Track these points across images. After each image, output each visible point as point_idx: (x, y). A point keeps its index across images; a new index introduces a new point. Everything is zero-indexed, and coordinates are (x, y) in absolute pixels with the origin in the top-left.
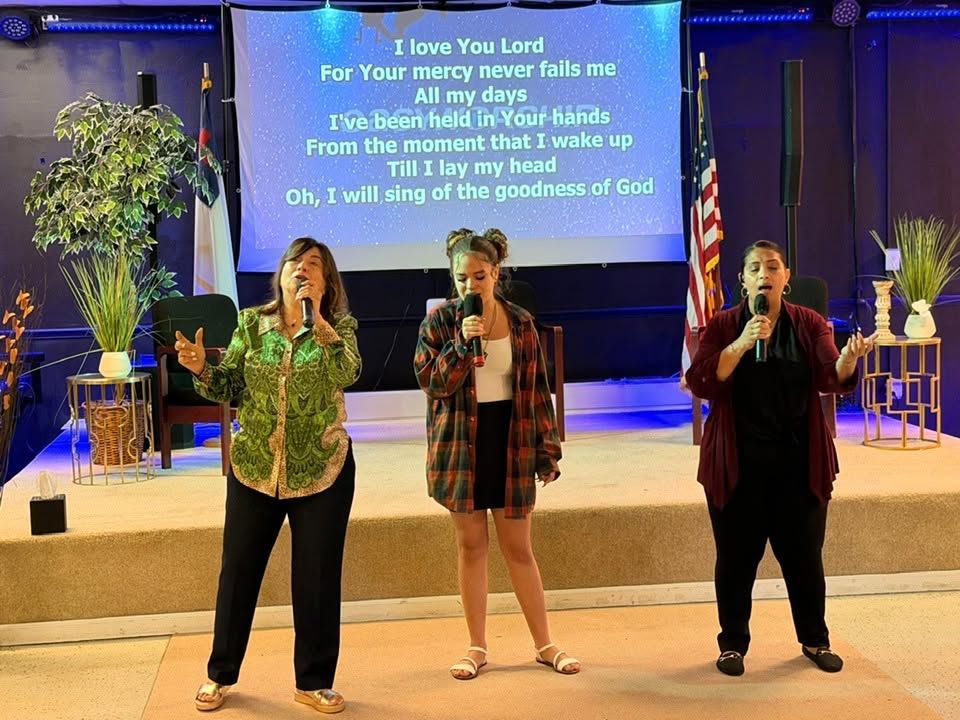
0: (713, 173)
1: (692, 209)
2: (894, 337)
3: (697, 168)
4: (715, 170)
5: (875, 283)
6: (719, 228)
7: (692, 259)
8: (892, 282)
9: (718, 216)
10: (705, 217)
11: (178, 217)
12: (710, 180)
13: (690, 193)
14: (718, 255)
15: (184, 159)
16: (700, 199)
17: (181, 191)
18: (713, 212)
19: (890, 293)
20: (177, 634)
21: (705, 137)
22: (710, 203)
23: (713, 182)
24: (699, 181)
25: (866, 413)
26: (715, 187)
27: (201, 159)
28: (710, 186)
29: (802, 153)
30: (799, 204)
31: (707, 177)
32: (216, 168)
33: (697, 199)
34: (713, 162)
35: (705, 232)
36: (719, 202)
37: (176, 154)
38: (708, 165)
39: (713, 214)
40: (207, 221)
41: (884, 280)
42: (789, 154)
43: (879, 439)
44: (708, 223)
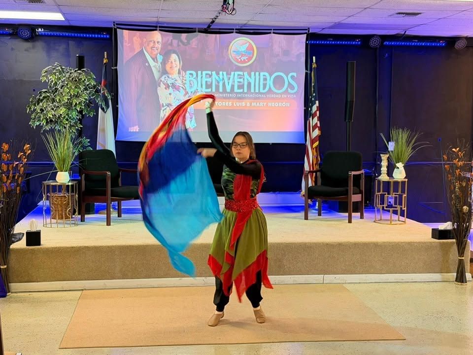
0: (317, 107)
1: (308, 121)
2: (388, 178)
3: (310, 105)
4: (318, 105)
5: (381, 155)
6: (319, 130)
7: (307, 142)
8: (388, 155)
9: (319, 125)
10: (313, 125)
11: (92, 116)
13: (307, 115)
14: (318, 141)
15: (95, 92)
17: (93, 105)
19: (387, 160)
20: (85, 290)
21: (314, 92)
22: (316, 119)
23: (317, 110)
24: (311, 110)
25: (376, 209)
26: (318, 113)
27: (102, 92)
28: (316, 112)
29: (354, 100)
30: (352, 121)
31: (314, 108)
32: (108, 96)
33: (310, 117)
34: (317, 102)
35: (313, 131)
36: (319, 119)
37: (92, 90)
38: (315, 103)
39: (317, 123)
40: (103, 118)
41: (385, 154)
42: (349, 100)
43: (381, 220)
44: (315, 127)
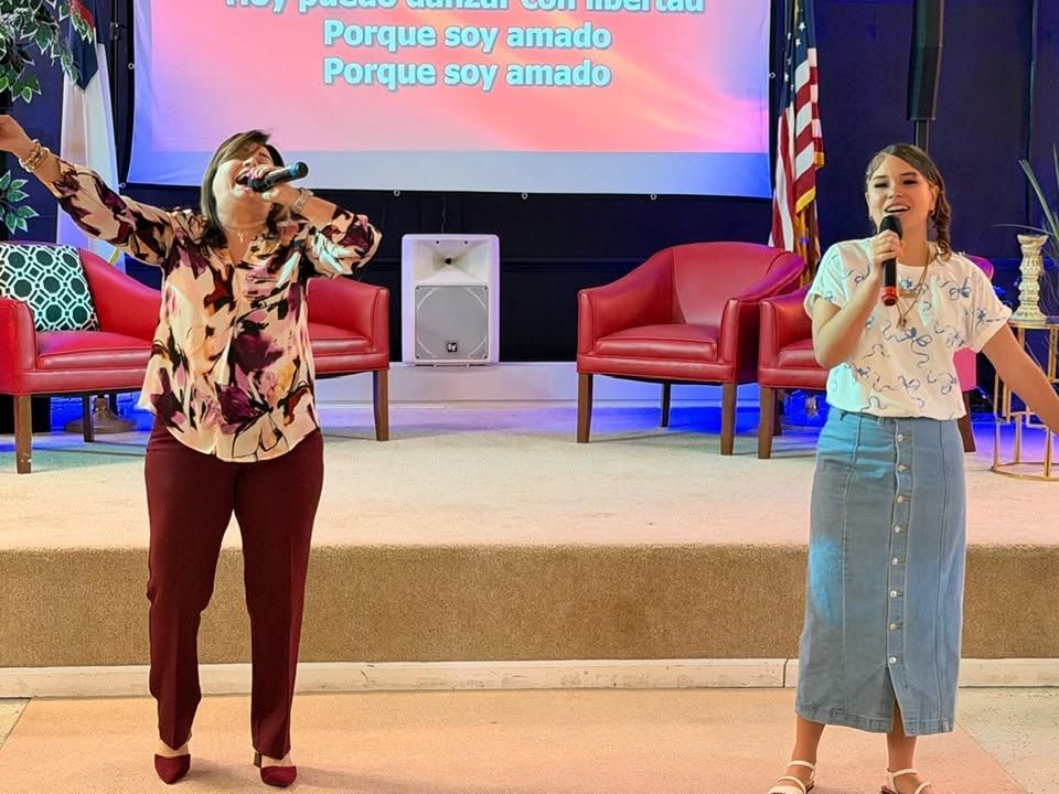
0: (812, 69)
1: (780, 119)
2: (1044, 317)
3: (790, 61)
4: (815, 64)
5: (1021, 238)
6: (818, 149)
7: (777, 192)
8: (1046, 237)
9: (817, 132)
10: (797, 135)
11: (28, 101)
12: (808, 79)
13: (780, 96)
14: (814, 189)
15: (37, 17)
16: (792, 104)
17: (33, 63)
18: (810, 125)
19: (1042, 253)
20: (36, 698)
21: (802, 16)
22: (806, 111)
23: (811, 82)
24: (792, 79)
25: (998, 424)
26: (814, 89)
27: (61, 18)
28: (806, 87)
29: (941, 45)
30: (934, 119)
31: (802, 75)
32: (84, 32)
33: (788, 105)
34: (812, 52)
35: (797, 152)
36: (818, 111)
37: (26, 10)
38: (806, 57)
39: (809, 127)
40: (78, 106)
41: (1035, 233)
42: (921, 45)
43: (1017, 463)
44: (804, 139)
